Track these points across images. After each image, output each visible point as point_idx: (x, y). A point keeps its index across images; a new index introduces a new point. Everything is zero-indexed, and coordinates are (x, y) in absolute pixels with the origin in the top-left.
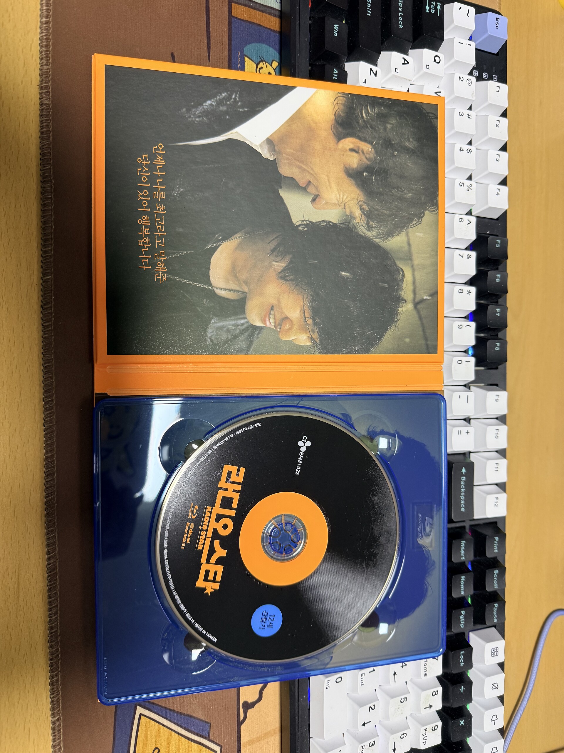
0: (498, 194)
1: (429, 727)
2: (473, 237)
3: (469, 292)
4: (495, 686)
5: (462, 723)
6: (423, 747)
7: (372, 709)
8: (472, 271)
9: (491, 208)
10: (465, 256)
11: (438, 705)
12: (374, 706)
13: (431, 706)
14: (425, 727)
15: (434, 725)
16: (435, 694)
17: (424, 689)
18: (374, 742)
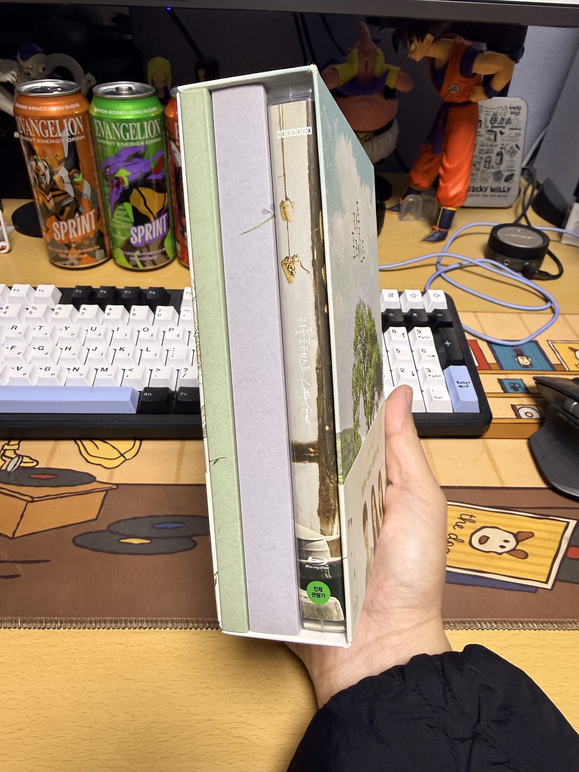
0: (43, 291)
1: (417, 334)
2: (71, 306)
3: (111, 309)
4: (391, 295)
5: (415, 315)
6: (432, 338)
7: (403, 370)
8: (95, 307)
9: (52, 296)
10: (84, 311)
11: (403, 329)
12: (401, 369)
13: (403, 334)
14: (418, 337)
15: (416, 332)
16: (395, 332)
17: (390, 338)
18: (427, 369)
